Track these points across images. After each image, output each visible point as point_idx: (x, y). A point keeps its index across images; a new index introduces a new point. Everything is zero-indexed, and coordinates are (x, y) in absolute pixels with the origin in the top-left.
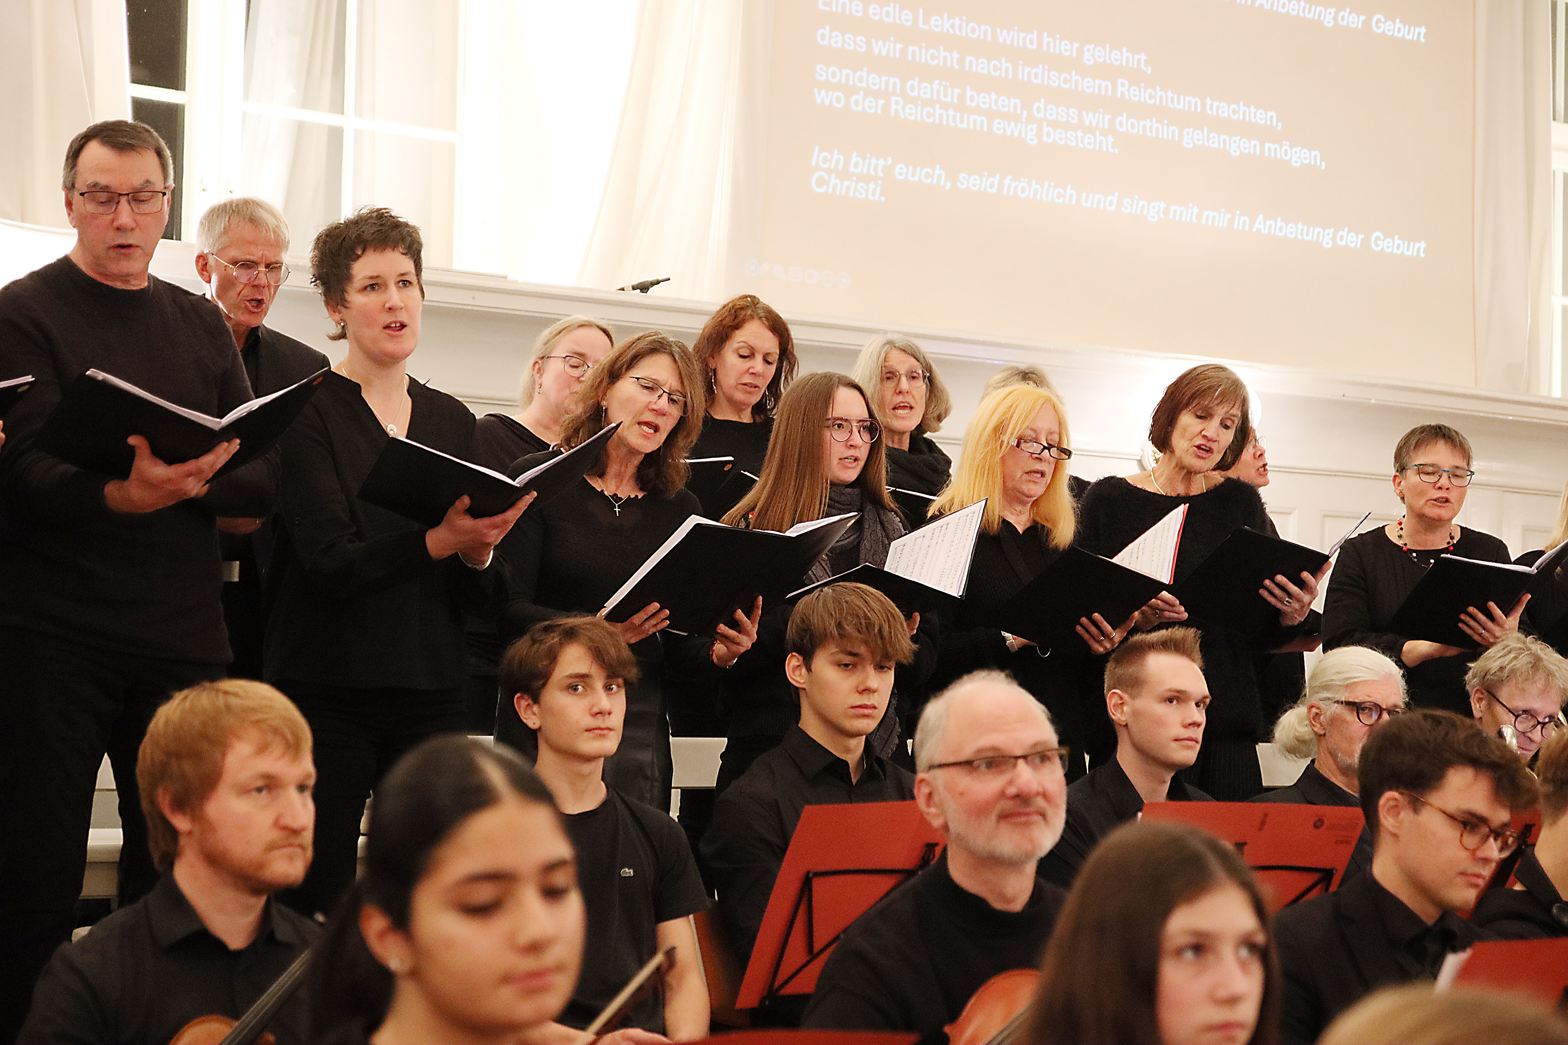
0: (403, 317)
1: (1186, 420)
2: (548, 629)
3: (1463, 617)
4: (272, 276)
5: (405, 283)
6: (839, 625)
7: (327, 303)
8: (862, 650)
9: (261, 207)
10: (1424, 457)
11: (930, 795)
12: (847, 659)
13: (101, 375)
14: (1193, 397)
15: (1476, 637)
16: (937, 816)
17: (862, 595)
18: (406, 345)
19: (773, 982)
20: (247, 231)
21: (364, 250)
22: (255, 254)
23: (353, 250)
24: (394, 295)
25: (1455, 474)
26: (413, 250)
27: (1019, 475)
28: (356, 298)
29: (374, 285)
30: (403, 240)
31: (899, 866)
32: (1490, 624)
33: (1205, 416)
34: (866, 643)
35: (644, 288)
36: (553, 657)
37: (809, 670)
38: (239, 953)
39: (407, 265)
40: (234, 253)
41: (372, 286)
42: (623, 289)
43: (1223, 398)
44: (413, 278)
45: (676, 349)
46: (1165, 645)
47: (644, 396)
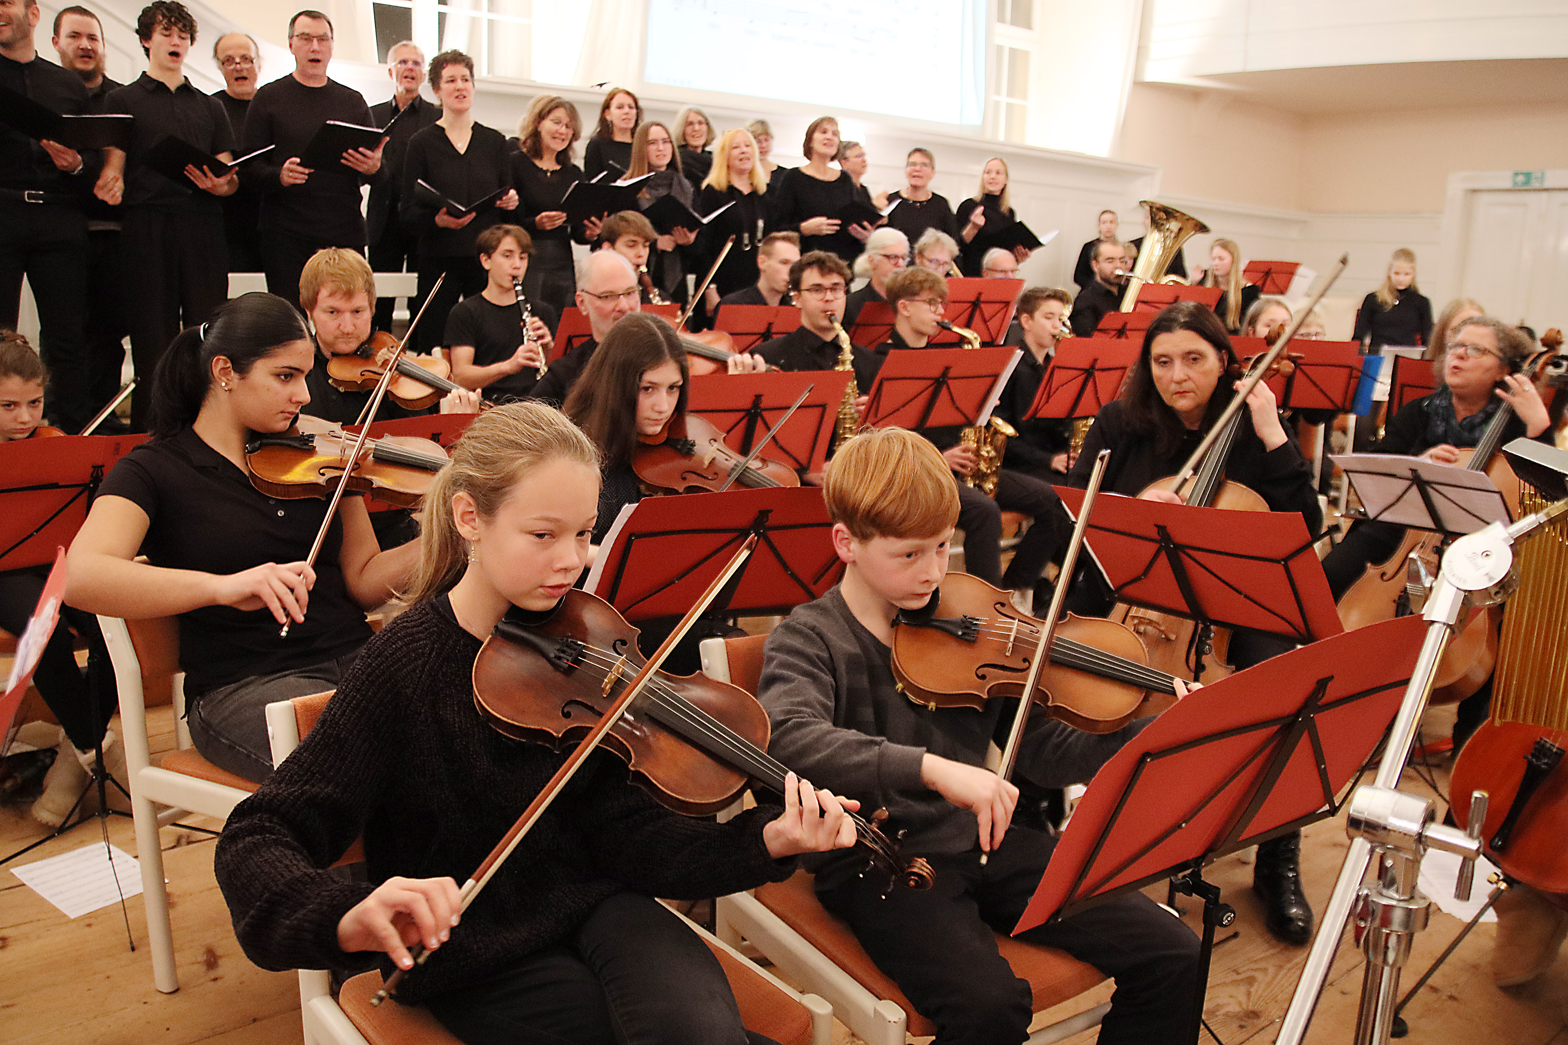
0: (465, 94)
2: (499, 228)
5: (466, 79)
7: (434, 86)
8: (642, 239)
11: (582, 301)
12: (633, 244)
13: (332, 122)
18: (469, 106)
21: (449, 66)
23: (444, 66)
24: (460, 84)
26: (470, 66)
28: (444, 86)
30: (463, 60)
35: (601, 85)
36: (499, 241)
39: (467, 72)
41: (452, 81)
42: (592, 87)
44: (469, 77)
45: (568, 106)
46: (784, 239)
47: (555, 127)
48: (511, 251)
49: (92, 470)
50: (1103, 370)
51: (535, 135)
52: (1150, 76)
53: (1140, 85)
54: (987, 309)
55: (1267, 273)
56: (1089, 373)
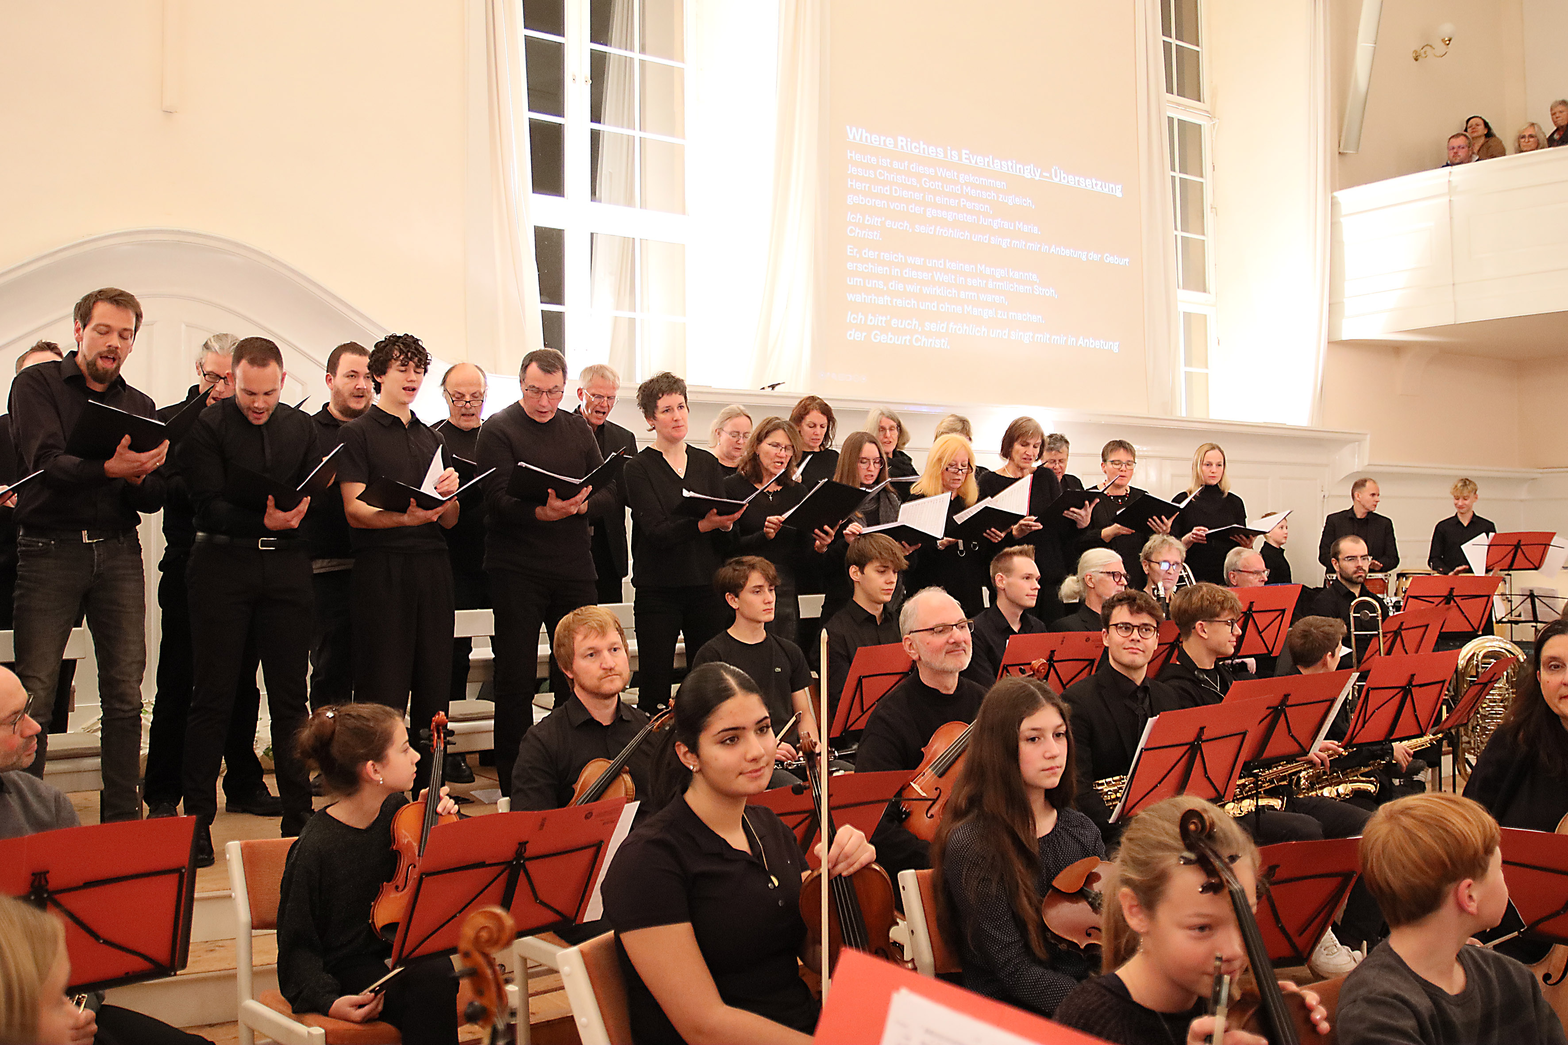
0: (681, 423)
1: (1017, 446)
2: (739, 563)
3: (1150, 520)
4: (610, 402)
5: (681, 407)
6: (880, 554)
7: (646, 417)
8: (889, 564)
9: (607, 369)
10: (1113, 457)
11: (911, 645)
12: (882, 569)
14: (1019, 437)
15: (1154, 529)
16: (915, 654)
17: (885, 539)
18: (682, 434)
19: (846, 725)
20: (600, 382)
21: (663, 395)
22: (602, 392)
23: (657, 395)
25: (1128, 463)
26: (683, 391)
27: (948, 480)
28: (660, 416)
29: (668, 410)
30: (678, 387)
31: (900, 671)
32: (1161, 524)
33: (1026, 444)
34: (892, 561)
35: (773, 387)
36: (746, 577)
37: (862, 573)
38: (608, 726)
39: (681, 399)
40: (593, 391)
42: (763, 388)
43: (1033, 435)
44: (684, 405)
45: (786, 427)
46: (1021, 553)
47: (774, 450)
48: (760, 586)
49: (518, 846)
50: (1421, 686)
51: (754, 459)
52: (1348, 333)
53: (1336, 344)
54: (1262, 620)
55: (1517, 546)
56: (1406, 691)
